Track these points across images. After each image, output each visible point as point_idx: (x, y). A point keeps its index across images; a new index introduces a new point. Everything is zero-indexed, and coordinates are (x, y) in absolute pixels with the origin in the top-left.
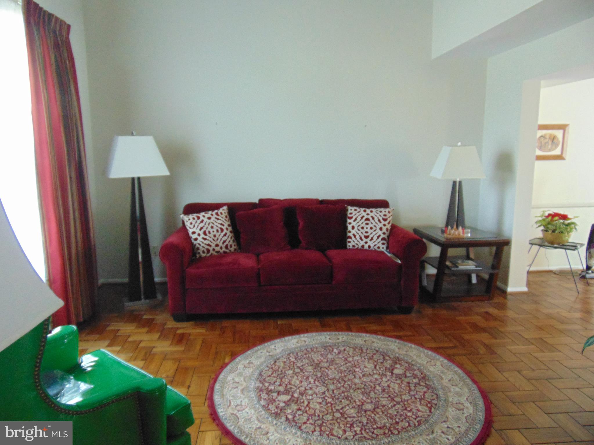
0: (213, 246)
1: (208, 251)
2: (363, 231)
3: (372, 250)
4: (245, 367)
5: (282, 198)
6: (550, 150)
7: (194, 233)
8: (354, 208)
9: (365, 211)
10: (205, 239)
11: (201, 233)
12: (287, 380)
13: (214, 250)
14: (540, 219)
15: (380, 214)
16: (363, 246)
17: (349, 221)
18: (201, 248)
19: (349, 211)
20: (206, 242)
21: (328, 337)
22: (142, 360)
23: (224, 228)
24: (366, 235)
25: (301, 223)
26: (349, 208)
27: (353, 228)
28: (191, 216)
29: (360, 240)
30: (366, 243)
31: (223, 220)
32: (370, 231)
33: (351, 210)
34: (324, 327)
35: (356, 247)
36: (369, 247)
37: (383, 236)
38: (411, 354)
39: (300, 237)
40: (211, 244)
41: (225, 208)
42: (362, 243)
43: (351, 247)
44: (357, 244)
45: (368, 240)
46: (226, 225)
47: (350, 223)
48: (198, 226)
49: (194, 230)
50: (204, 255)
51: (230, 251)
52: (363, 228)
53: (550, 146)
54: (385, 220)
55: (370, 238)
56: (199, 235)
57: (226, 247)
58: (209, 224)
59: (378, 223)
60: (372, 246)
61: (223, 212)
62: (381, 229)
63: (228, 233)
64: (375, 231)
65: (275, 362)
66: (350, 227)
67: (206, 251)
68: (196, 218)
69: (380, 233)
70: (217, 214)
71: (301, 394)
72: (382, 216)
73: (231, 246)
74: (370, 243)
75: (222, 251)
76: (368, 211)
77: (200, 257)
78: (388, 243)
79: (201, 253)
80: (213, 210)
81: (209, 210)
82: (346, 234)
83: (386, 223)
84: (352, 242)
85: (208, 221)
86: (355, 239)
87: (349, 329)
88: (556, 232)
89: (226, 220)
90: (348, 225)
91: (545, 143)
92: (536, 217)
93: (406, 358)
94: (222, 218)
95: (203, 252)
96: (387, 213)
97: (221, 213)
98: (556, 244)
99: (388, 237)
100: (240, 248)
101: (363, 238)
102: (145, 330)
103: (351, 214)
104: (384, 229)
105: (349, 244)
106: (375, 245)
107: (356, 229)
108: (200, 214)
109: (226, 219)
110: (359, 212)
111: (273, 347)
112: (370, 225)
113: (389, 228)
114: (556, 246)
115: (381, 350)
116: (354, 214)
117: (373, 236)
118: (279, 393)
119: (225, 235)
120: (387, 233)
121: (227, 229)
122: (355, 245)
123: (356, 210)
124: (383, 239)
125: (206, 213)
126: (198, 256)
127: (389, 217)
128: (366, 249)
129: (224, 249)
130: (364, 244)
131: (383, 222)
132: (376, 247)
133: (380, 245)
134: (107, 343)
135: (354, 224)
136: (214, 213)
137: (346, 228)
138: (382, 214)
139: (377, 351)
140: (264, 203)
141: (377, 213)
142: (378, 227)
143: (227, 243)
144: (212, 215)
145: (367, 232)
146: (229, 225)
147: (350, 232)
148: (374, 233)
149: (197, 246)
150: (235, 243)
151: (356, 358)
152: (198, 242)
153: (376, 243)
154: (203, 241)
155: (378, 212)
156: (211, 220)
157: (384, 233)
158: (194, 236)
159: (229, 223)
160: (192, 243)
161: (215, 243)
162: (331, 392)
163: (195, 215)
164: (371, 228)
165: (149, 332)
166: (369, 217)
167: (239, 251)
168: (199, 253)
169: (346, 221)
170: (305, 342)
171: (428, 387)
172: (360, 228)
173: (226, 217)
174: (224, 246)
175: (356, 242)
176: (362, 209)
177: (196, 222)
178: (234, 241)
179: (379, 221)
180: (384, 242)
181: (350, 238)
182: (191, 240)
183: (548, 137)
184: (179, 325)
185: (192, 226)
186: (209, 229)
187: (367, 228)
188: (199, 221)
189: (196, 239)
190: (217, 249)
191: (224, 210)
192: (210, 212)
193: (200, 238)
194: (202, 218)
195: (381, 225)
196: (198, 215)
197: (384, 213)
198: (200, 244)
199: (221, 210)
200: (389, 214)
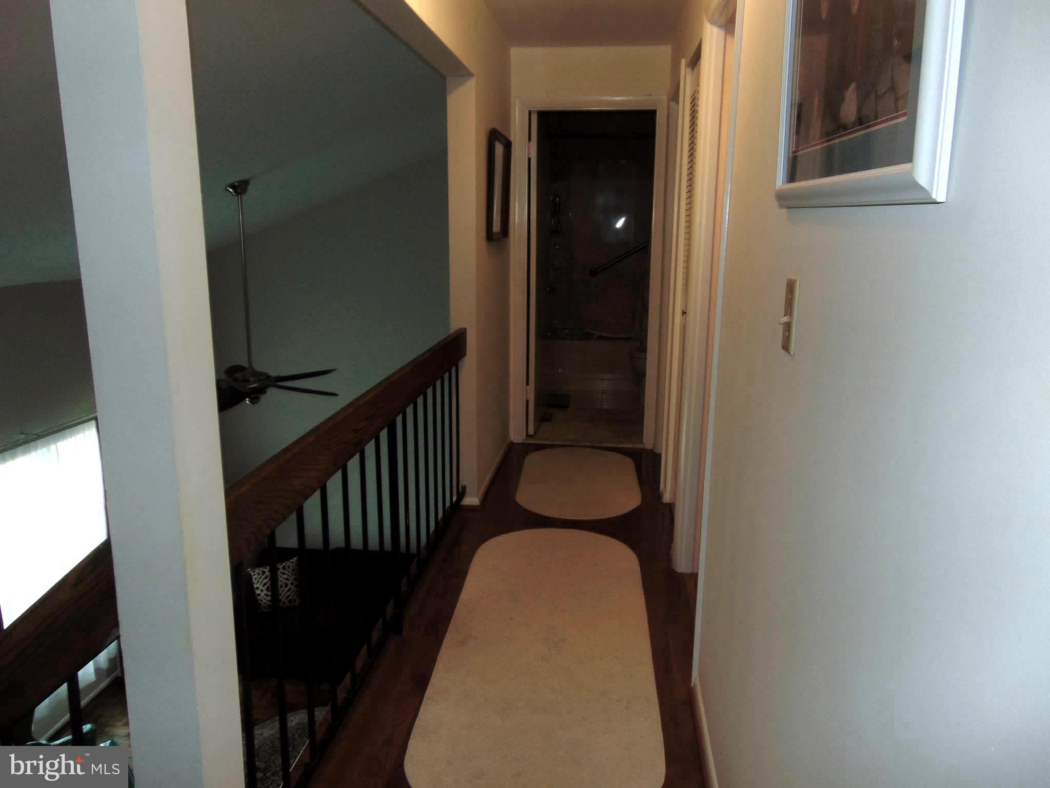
1: (270, 607)
7: (258, 588)
11: (264, 589)
18: (262, 604)
20: (268, 598)
23: (289, 583)
31: (290, 574)
41: (295, 561)
46: (291, 580)
48: (262, 582)
49: (258, 585)
51: (294, 605)
56: (262, 591)
57: (290, 601)
61: (291, 566)
63: (293, 588)
67: (267, 607)
68: (261, 574)
70: (284, 568)
73: (295, 601)
75: (284, 605)
77: (262, 612)
80: (281, 564)
89: (293, 573)
95: (264, 608)
97: (289, 567)
108: (266, 568)
119: (289, 590)
121: (292, 583)
126: (260, 611)
129: (287, 604)
136: (281, 567)
143: (291, 597)
144: (279, 569)
146: (295, 579)
150: (299, 598)
152: (259, 598)
154: (265, 597)
158: (258, 592)
159: (296, 576)
160: (256, 599)
161: (278, 598)
163: (260, 571)
173: (293, 570)
174: (287, 601)
177: (260, 578)
178: (298, 595)
182: (255, 596)
185: (257, 581)
189: (259, 595)
190: (280, 604)
191: (292, 563)
193: (262, 594)
194: (267, 573)
198: (261, 600)
199: (289, 564)
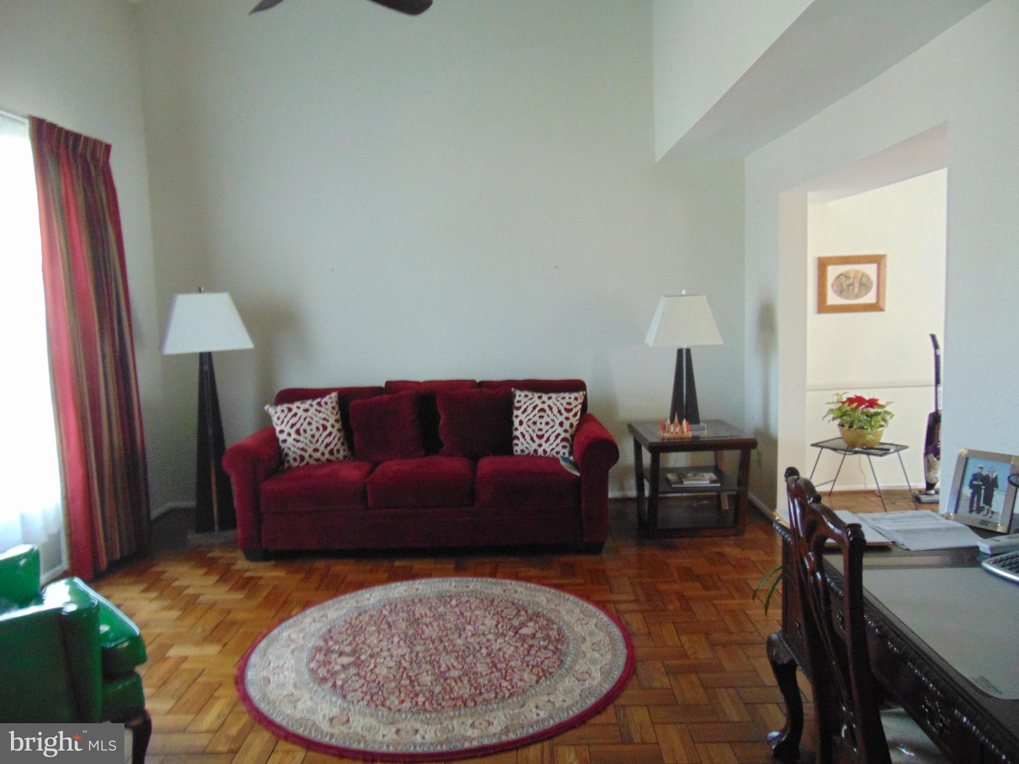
0: (310, 451)
1: (302, 458)
2: (536, 428)
3: (548, 457)
4: (314, 621)
5: (421, 379)
6: (856, 297)
7: (282, 432)
8: (523, 394)
9: (540, 397)
10: (298, 441)
11: (293, 431)
12: (362, 639)
13: (311, 456)
14: (833, 407)
15: (562, 401)
16: (536, 451)
17: (516, 413)
18: (291, 454)
19: (517, 398)
20: (300, 445)
21: (454, 584)
22: (180, 610)
23: (329, 425)
24: (540, 433)
25: (443, 417)
26: (518, 393)
27: (521, 423)
28: (279, 408)
29: (531, 442)
30: (540, 445)
31: (328, 412)
32: (545, 428)
33: (520, 396)
34: (460, 570)
35: (527, 452)
36: (545, 451)
37: (563, 435)
38: (561, 610)
39: (442, 438)
40: (306, 447)
41: (334, 395)
42: (534, 446)
43: (519, 452)
44: (527, 448)
45: (543, 441)
46: (332, 420)
47: (517, 417)
48: (288, 422)
49: (283, 427)
50: (295, 464)
51: (337, 458)
52: (535, 423)
53: (856, 290)
54: (568, 411)
55: (545, 438)
56: (289, 434)
57: (331, 453)
58: (305, 419)
59: (558, 415)
60: (548, 450)
61: (329, 401)
62: (561, 424)
63: (335, 432)
64: (552, 427)
65: (360, 615)
66: (516, 422)
67: (298, 458)
68: (286, 411)
69: (560, 430)
70: (319, 404)
71: (371, 656)
72: (565, 404)
73: (338, 451)
74: (545, 446)
75: (324, 459)
76: (545, 397)
77: (290, 467)
78: (571, 446)
79: (292, 461)
80: (314, 398)
81: (308, 399)
82: (512, 433)
83: (570, 415)
84: (520, 444)
85: (305, 415)
86: (523, 439)
87: (493, 574)
88: (855, 427)
89: (332, 413)
90: (514, 419)
91: (849, 285)
92: (828, 403)
93: (549, 614)
94: (327, 410)
95: (295, 459)
96: (572, 400)
97: (326, 403)
98: (859, 447)
99: (572, 436)
100: (353, 454)
101: (535, 438)
102: (202, 571)
103: (519, 402)
104: (567, 425)
105: (515, 448)
106: (552, 449)
107: (525, 425)
108: (293, 404)
109: (333, 411)
110: (531, 399)
111: (368, 595)
112: (546, 419)
113: (575, 424)
114: (857, 449)
115: (521, 602)
116: (523, 402)
117: (550, 436)
118: (341, 654)
119: (329, 435)
120: (571, 431)
121: (333, 426)
122: (525, 449)
123: (526, 396)
124: (564, 439)
125: (302, 403)
126: (286, 465)
127: (576, 406)
128: (541, 456)
129: (327, 456)
130: (537, 448)
131: (565, 414)
132: (554, 452)
133: (559, 448)
134: (143, 586)
135: (522, 417)
136: (315, 403)
137: (512, 423)
138: (564, 402)
139: (513, 604)
140: (393, 387)
141: (558, 401)
142: (557, 422)
143: (332, 446)
144: (311, 405)
145: (540, 430)
146: (337, 421)
147: (516, 429)
148: (550, 431)
149: (286, 450)
150: (345, 447)
151: (477, 612)
152: (287, 444)
153: (554, 446)
154: (295, 443)
155: (559, 399)
156: (309, 413)
157: (566, 431)
158: (281, 437)
159: (338, 417)
160: (280, 447)
161: (313, 447)
162: (413, 655)
163: (285, 406)
164: (547, 423)
165: (207, 574)
166: (545, 406)
167: (352, 458)
168: (289, 461)
169: (512, 413)
170: (417, 589)
171: (556, 651)
172: (530, 423)
173: (333, 408)
174: (327, 451)
175: (526, 445)
176: (536, 395)
177: (286, 416)
178: (343, 444)
179: (559, 412)
180: (564, 443)
181: (517, 438)
182: (278, 443)
183: (852, 275)
184: (252, 565)
185: (279, 422)
186: (305, 426)
187: (541, 423)
188: (290, 415)
189: (285, 441)
190: (317, 455)
191: (331, 398)
192: (309, 402)
193: (290, 440)
194: (295, 410)
195: (561, 418)
196: (290, 406)
197: (567, 400)
198: (289, 449)
199: (326, 399)
200: (575, 401)
